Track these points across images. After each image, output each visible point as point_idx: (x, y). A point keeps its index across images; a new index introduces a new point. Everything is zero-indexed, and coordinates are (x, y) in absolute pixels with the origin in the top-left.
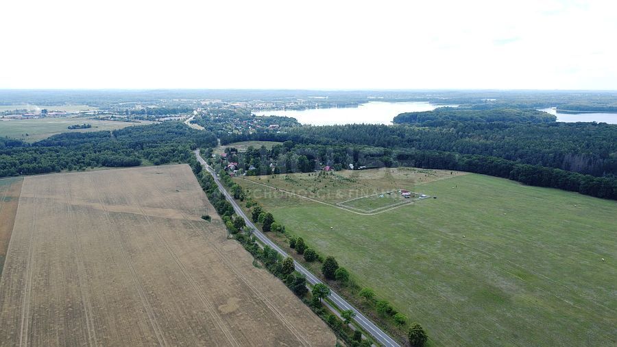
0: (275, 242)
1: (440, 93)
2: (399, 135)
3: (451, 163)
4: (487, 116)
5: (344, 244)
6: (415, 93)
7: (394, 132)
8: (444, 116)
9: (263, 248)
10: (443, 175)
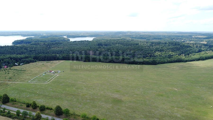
0: (15, 107)
1: (23, 32)
2: (25, 49)
3: (57, 58)
4: (50, 40)
5: (50, 99)
6: (13, 32)
7: (22, 48)
8: (34, 41)
9: (16, 113)
10: (57, 63)
